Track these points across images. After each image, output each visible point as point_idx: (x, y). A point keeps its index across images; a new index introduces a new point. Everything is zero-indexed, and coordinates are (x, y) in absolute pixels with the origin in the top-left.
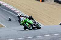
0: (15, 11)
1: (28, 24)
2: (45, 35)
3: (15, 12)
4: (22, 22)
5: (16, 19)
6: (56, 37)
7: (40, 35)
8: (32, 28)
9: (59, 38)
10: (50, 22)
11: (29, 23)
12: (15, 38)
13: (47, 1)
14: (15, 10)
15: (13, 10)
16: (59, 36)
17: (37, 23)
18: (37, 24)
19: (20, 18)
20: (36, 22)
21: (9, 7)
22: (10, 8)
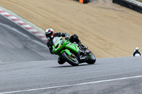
0: (21, 24)
1: (70, 54)
2: (91, 80)
3: (22, 26)
4: (56, 48)
5: (24, 43)
6: (118, 86)
7: (81, 81)
8: (77, 62)
9: (124, 87)
10: (102, 49)
11: (71, 51)
12: (22, 89)
13: (95, 2)
14: (21, 22)
15: (16, 22)
16: (125, 84)
17: (87, 51)
18: (88, 54)
19: (52, 39)
20: (85, 49)
21: (7, 16)
22: (10, 18)
